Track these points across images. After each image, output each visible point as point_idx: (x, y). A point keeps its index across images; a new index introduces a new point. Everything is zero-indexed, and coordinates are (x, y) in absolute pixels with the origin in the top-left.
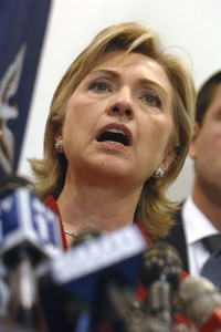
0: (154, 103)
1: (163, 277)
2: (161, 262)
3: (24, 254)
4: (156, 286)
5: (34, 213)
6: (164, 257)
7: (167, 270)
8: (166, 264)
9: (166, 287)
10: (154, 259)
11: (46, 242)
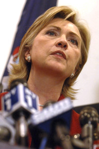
0: (75, 43)
1: (90, 122)
2: (89, 116)
3: (22, 114)
4: (86, 126)
5: (25, 94)
6: (90, 113)
7: (91, 119)
8: (91, 116)
9: (91, 127)
10: (86, 114)
11: (31, 108)
